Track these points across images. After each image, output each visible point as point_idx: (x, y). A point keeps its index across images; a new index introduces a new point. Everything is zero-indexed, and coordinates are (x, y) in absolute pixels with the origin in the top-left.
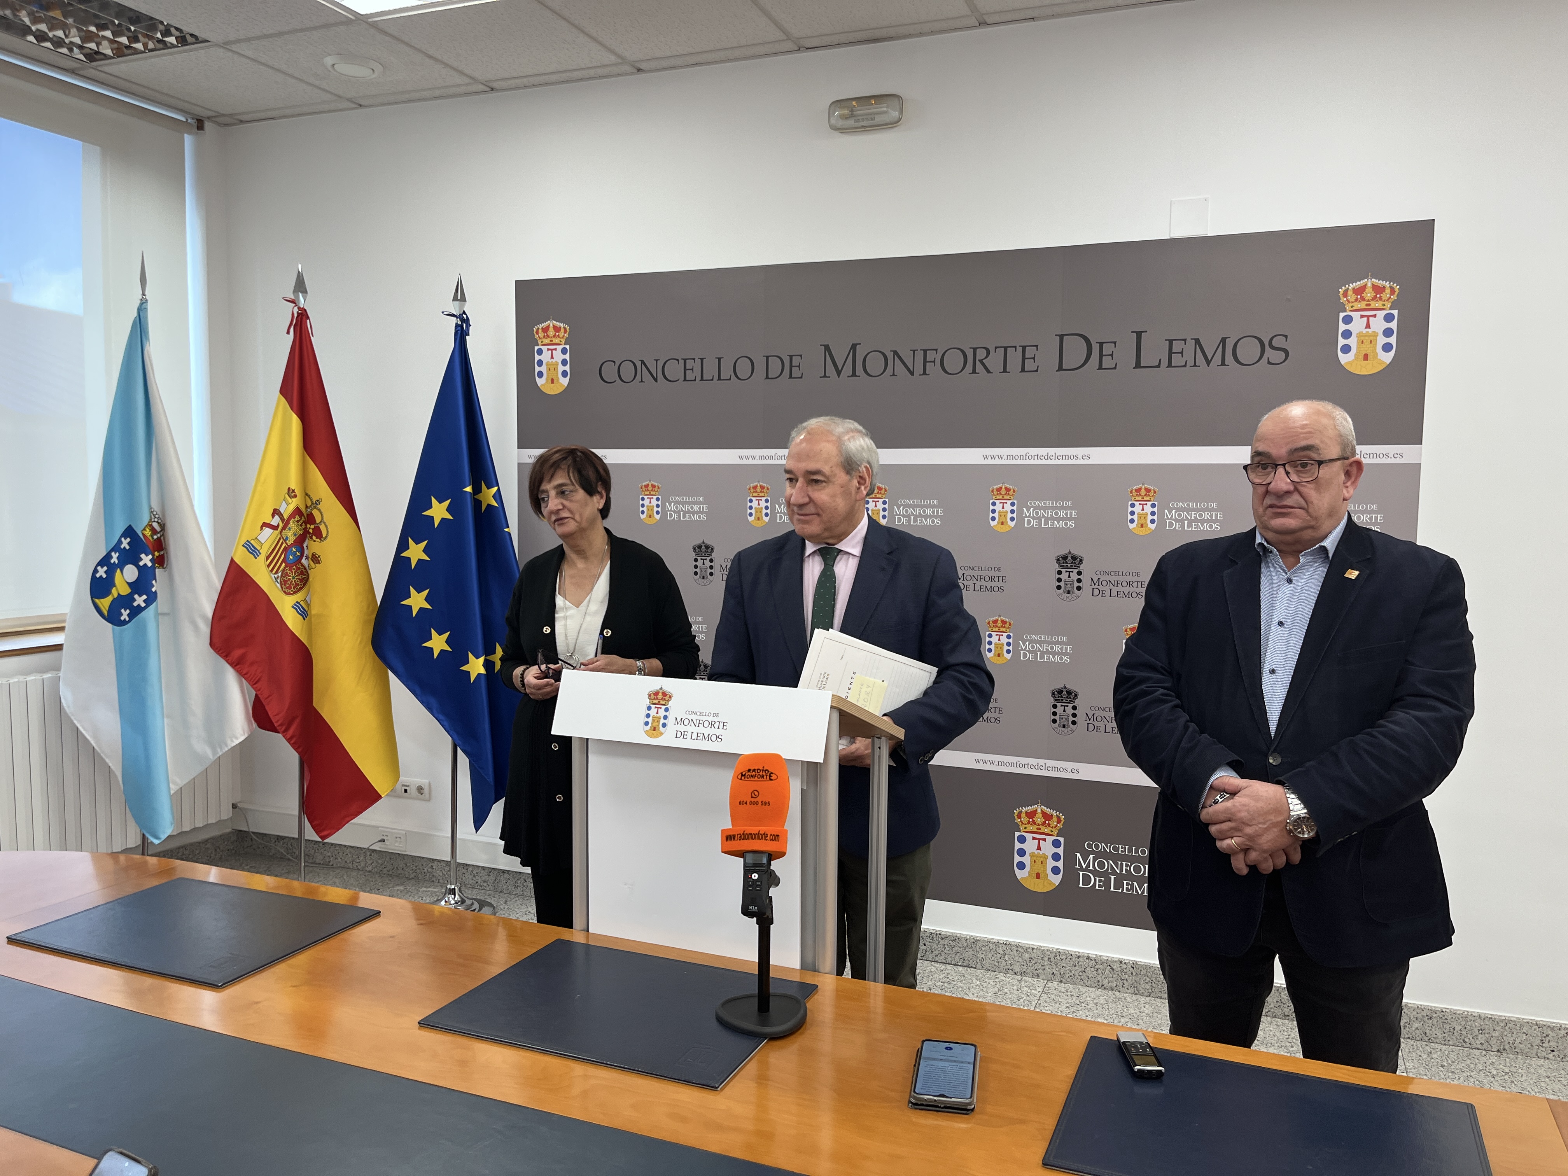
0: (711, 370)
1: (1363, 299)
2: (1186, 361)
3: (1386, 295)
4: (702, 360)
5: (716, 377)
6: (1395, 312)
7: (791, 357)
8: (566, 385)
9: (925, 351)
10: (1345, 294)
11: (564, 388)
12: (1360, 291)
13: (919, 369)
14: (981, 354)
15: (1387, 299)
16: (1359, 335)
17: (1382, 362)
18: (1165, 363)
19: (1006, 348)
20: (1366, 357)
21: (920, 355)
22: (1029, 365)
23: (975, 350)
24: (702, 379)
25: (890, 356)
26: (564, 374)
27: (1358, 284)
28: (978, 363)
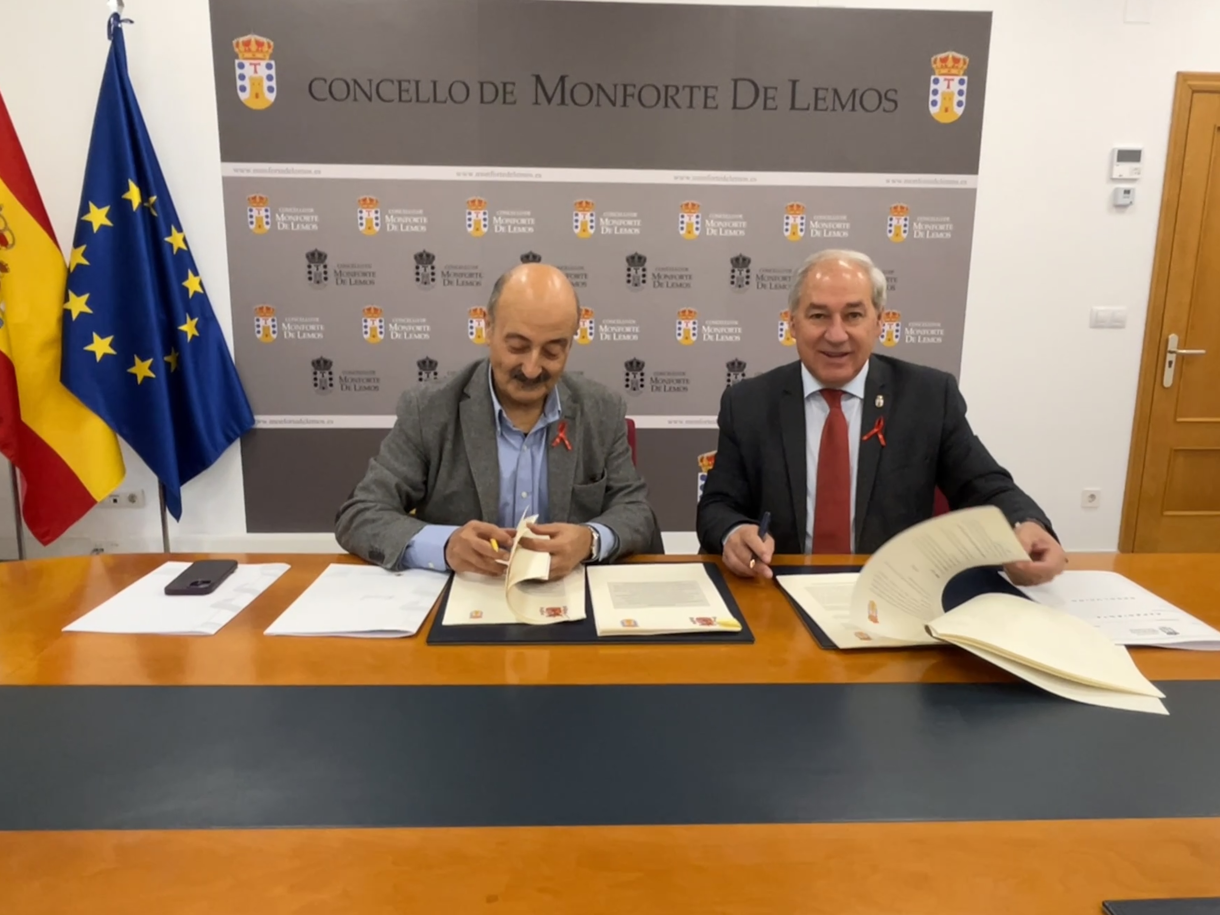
0: (426, 91)
1: (946, 67)
2: (828, 106)
3: (961, 64)
4: (417, 83)
5: (432, 99)
6: (966, 78)
7: (505, 85)
8: (273, 101)
9: (625, 87)
10: (935, 63)
11: (271, 103)
12: (944, 60)
13: (620, 101)
14: (672, 91)
15: (961, 68)
16: (943, 94)
17: (956, 114)
18: (812, 107)
19: (692, 88)
20: (946, 110)
21: (620, 90)
22: (710, 102)
23: (667, 87)
24: (418, 100)
25: (595, 89)
26: (270, 89)
27: (943, 55)
28: (669, 100)
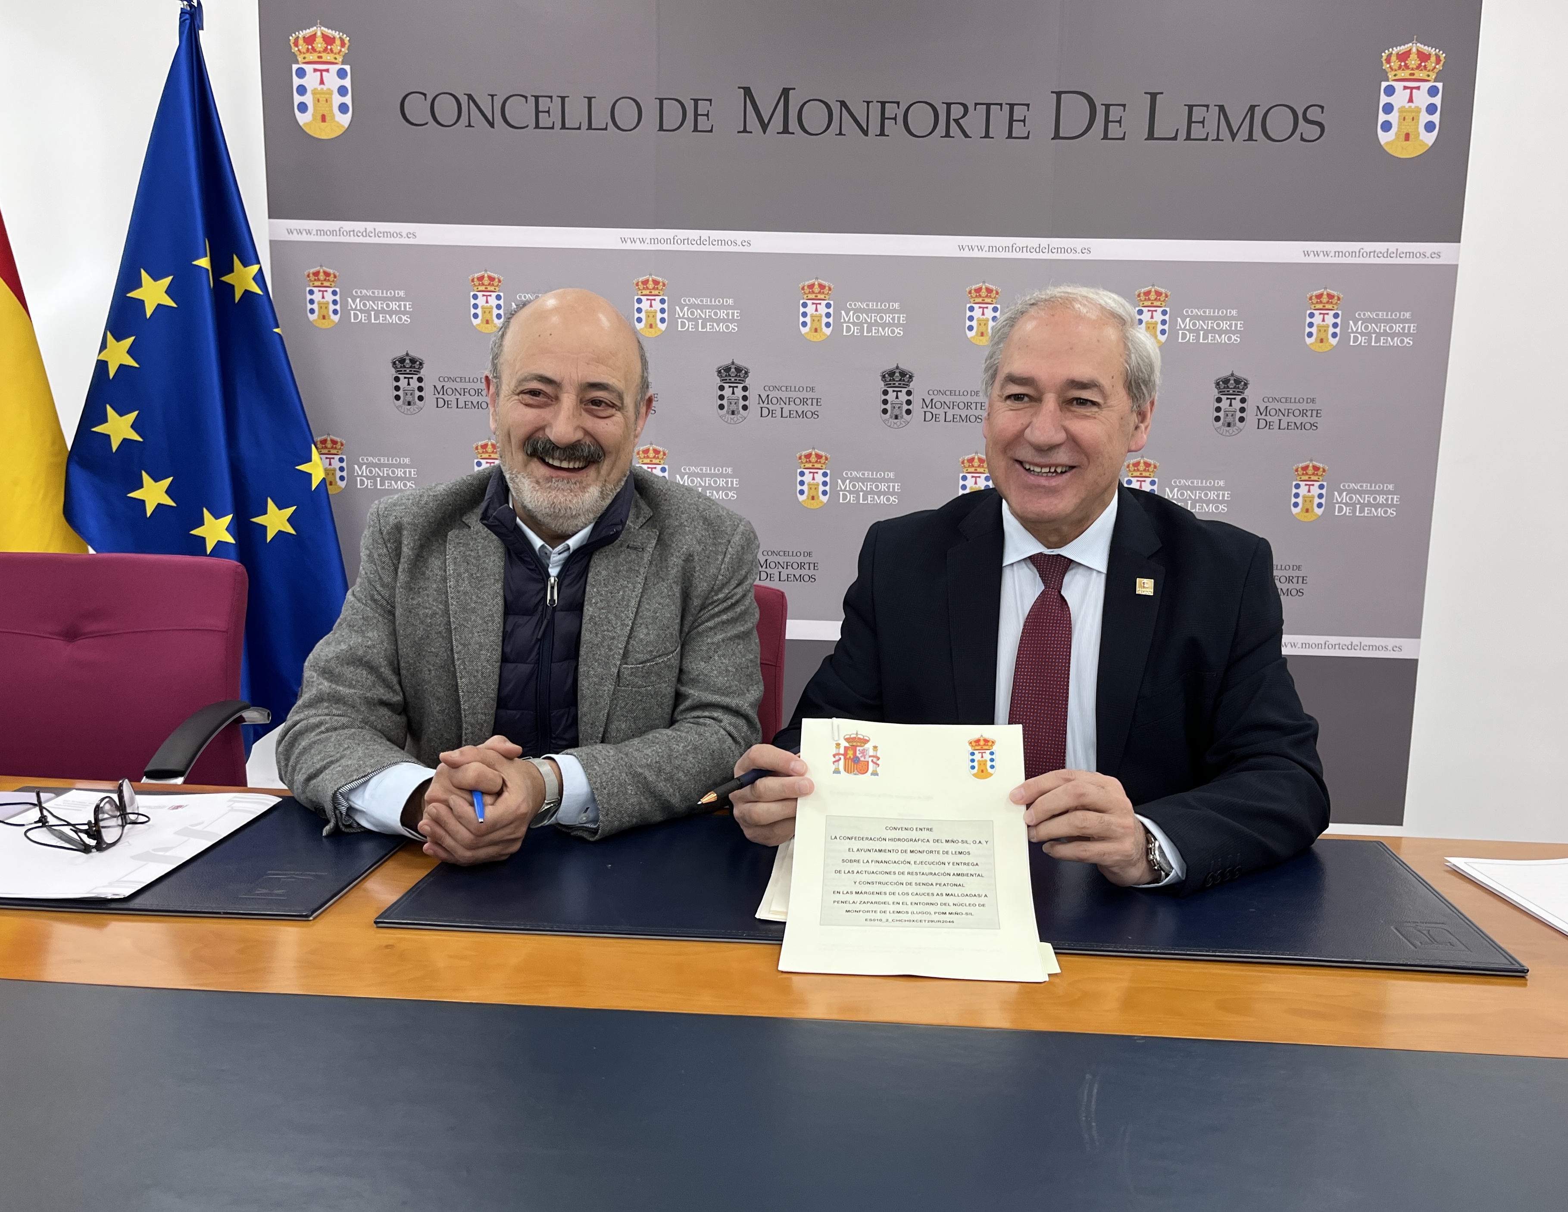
0: (576, 113)
1: (1407, 67)
2: (1208, 133)
3: (1431, 64)
4: (563, 99)
5: (585, 125)
6: (1440, 85)
7: (696, 101)
8: (346, 126)
9: (883, 104)
10: (1388, 61)
11: (344, 130)
12: (1404, 57)
13: (874, 128)
14: (957, 112)
15: (1432, 68)
16: (1402, 110)
17: (1423, 144)
18: (1182, 135)
19: (988, 106)
20: (1407, 137)
21: (876, 109)
22: (1018, 129)
23: (949, 105)
24: (563, 127)
25: (836, 108)
26: (343, 108)
27: (1403, 49)
28: (952, 123)
